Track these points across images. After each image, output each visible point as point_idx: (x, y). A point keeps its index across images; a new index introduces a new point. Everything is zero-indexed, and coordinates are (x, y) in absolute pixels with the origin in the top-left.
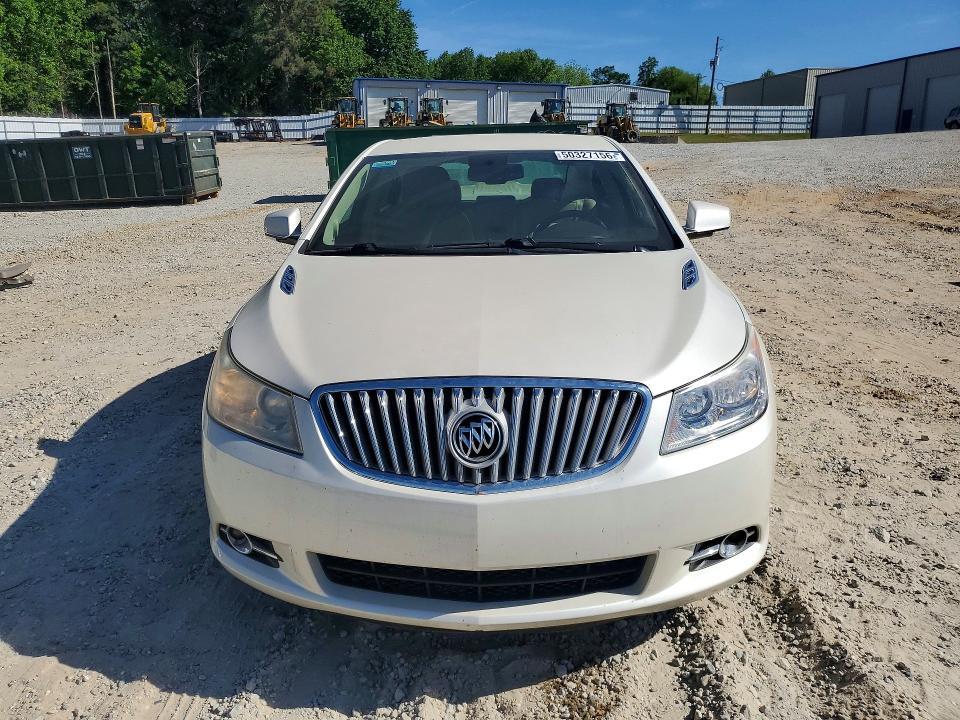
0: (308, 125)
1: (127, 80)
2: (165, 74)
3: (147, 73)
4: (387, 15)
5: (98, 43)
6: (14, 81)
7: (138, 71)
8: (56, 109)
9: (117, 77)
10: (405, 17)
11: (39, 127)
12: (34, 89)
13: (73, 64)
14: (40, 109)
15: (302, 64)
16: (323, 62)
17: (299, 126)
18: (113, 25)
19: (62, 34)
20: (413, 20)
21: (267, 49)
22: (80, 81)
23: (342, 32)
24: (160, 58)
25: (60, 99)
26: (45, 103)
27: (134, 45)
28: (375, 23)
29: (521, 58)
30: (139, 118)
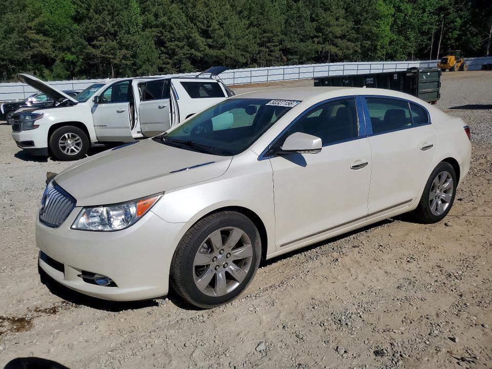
1: (449, 39)
2: (471, 33)
3: (461, 34)
5: (438, 21)
6: (393, 45)
7: (456, 33)
8: (409, 57)
9: (444, 38)
11: (399, 66)
12: (401, 48)
13: (423, 33)
14: (402, 58)
18: (449, 11)
19: (421, 19)
22: (424, 42)
24: (470, 25)
25: (413, 52)
26: (404, 54)
27: (458, 19)
30: (447, 59)
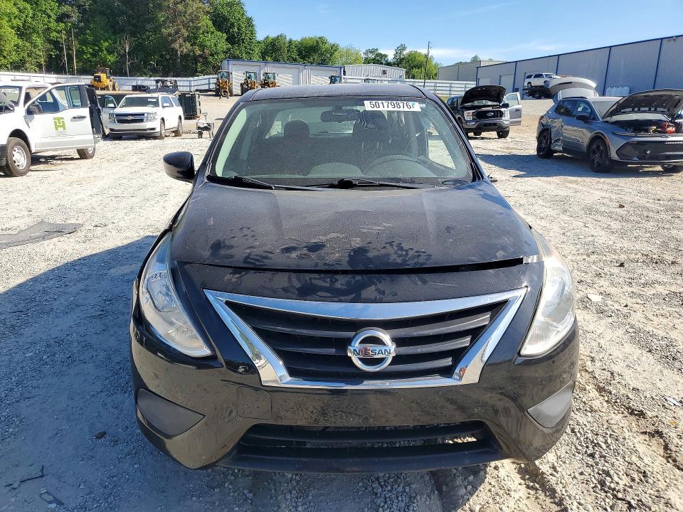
0: (193, 84)
3: (96, 49)
4: (239, 19)
7: (91, 48)
8: (40, 69)
10: (249, 21)
12: (29, 56)
14: (31, 69)
15: (190, 48)
16: (202, 47)
17: (187, 84)
20: (254, 23)
21: (170, 38)
23: (213, 29)
25: (43, 62)
27: (88, 32)
28: (232, 25)
29: (317, 42)
